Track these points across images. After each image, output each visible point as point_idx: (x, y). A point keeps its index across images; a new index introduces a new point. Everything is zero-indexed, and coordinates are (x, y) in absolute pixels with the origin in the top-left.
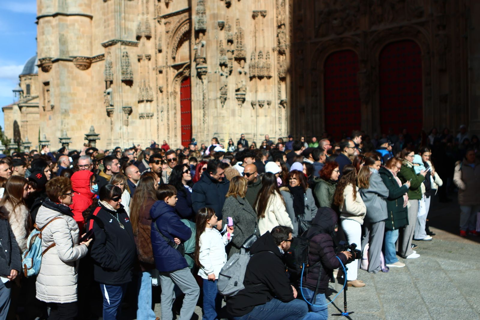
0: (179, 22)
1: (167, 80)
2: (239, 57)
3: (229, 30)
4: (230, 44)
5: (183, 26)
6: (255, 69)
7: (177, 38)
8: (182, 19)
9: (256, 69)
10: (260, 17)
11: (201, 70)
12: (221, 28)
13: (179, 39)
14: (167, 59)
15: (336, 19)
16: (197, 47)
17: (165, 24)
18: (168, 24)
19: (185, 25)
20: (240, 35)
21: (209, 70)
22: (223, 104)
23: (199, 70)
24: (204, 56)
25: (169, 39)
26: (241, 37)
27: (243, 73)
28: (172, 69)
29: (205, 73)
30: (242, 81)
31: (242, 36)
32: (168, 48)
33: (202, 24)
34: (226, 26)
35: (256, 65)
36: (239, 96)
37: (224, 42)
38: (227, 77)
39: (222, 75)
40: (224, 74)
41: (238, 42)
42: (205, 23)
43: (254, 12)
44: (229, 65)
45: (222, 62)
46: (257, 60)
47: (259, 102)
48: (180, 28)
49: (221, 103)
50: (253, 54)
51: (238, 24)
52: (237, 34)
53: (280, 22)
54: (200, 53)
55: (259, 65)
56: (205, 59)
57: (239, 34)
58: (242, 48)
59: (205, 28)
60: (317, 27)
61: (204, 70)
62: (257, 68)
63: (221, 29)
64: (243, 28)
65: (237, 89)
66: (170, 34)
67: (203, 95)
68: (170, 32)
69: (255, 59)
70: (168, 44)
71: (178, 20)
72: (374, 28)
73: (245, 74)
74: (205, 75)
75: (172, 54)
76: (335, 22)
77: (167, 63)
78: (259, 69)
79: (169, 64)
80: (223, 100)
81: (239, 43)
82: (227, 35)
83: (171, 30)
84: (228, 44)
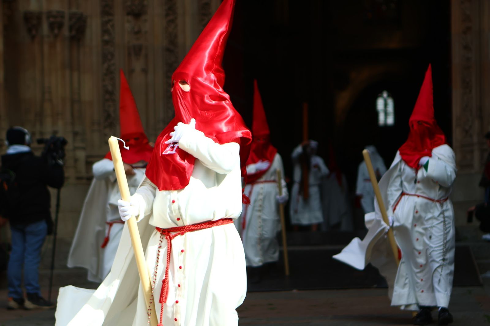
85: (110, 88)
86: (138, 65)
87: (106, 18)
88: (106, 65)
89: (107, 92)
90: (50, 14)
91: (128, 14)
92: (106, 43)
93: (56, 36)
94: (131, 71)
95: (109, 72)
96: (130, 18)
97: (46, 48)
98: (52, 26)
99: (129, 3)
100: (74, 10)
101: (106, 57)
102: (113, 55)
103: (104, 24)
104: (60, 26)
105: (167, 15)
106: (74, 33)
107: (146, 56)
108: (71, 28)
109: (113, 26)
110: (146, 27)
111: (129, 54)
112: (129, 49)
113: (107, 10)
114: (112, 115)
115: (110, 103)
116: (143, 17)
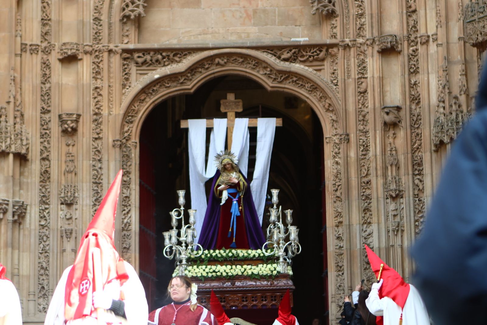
85: (45, 265)
86: (69, 246)
87: (43, 207)
88: (42, 246)
89: (42, 268)
91: (62, 204)
92: (42, 227)
94: (63, 251)
95: (44, 251)
96: (64, 207)
99: (62, 195)
100: (17, 199)
101: (42, 239)
102: (48, 237)
103: (41, 212)
105: (95, 205)
106: (16, 218)
107: (76, 238)
108: (14, 214)
109: (49, 214)
110: (76, 214)
111: (62, 237)
112: (61, 231)
113: (44, 201)
114: (46, 287)
115: (44, 277)
116: (74, 207)
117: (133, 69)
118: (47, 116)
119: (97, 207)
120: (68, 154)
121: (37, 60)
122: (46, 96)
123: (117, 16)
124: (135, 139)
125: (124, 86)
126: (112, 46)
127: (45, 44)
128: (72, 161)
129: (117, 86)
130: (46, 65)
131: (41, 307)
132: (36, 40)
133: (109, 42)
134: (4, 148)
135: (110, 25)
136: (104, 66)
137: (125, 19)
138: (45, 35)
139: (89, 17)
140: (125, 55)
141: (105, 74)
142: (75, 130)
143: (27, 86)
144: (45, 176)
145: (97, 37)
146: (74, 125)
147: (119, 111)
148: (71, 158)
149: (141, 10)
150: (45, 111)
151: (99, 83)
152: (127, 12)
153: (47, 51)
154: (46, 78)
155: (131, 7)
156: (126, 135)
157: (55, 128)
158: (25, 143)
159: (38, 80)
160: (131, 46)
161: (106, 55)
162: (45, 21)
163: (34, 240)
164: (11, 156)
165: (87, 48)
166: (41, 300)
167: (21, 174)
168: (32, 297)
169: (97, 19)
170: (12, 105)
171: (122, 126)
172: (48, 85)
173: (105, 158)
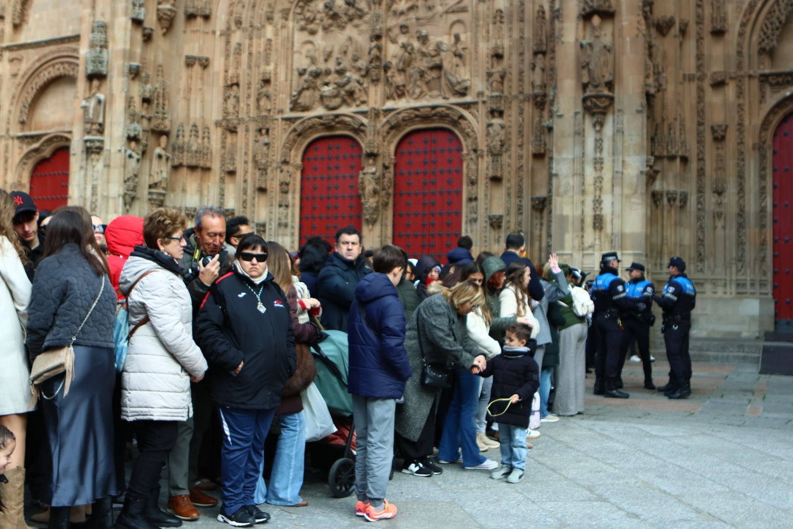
0: (39, 60)
1: (6, 161)
2: (160, 129)
3: (146, 83)
4: (145, 105)
5: (45, 69)
6: (182, 152)
7: (32, 88)
8: (45, 56)
9: (185, 153)
10: (197, 68)
11: (92, 144)
12: (133, 75)
13: (35, 91)
14: (8, 123)
15: (327, 84)
16: (87, 104)
17: (11, 61)
18: (15, 62)
19: (49, 66)
20: (164, 93)
21: (107, 146)
22: (128, 207)
23: (88, 144)
24: (101, 120)
25: (16, 89)
26: (164, 96)
27: (164, 158)
28: (16, 142)
29: (98, 150)
30: (161, 172)
31: (166, 95)
32: (12, 104)
33: (99, 65)
34: (143, 75)
35: (185, 147)
36: (155, 197)
37: (137, 101)
38: (138, 160)
39: (130, 156)
40: (134, 154)
41: (158, 104)
42: (105, 63)
43: (188, 57)
44: (144, 141)
45: (132, 134)
46: (186, 139)
47: (187, 209)
48: (41, 72)
49: (125, 204)
50: (181, 128)
51: (160, 73)
52: (158, 90)
53: (232, 79)
54: (93, 115)
55: (191, 147)
56: (100, 125)
57: (161, 91)
58: (166, 116)
59: (105, 73)
60: (295, 93)
61: (98, 144)
62: (188, 151)
63: (133, 79)
64: (168, 82)
65: (151, 183)
66: (18, 79)
67: (93, 188)
68: (19, 77)
69: (183, 136)
70: (13, 97)
71: (36, 57)
72: (390, 104)
73: (167, 159)
74: (98, 153)
75: (20, 116)
76: (326, 88)
77: (8, 130)
78: (189, 155)
79: (12, 133)
80: (128, 199)
81: (161, 105)
82: (142, 90)
83: (21, 73)
84: (143, 106)
85: (701, 238)
86: (720, 224)
87: (700, 195)
88: (699, 224)
89: (699, 239)
90: (668, 193)
91: (714, 192)
92: (699, 210)
93: (671, 206)
94: (715, 228)
95: (701, 228)
96: (715, 195)
97: (665, 213)
98: (669, 200)
99: (715, 186)
100: (683, 190)
101: (699, 219)
102: (704, 217)
103: (699, 198)
104: (674, 200)
105: (739, 193)
106: (681, 204)
107: (725, 218)
108: (681, 201)
109: (704, 200)
110: (725, 200)
111: (714, 217)
112: (714, 214)
113: (700, 191)
114: (703, 254)
115: (701, 247)
116: (723, 195)
117: (768, 89)
118: (701, 128)
119: (741, 195)
120: (718, 155)
121: (694, 86)
122: (701, 113)
123: (755, 49)
124: (769, 142)
125: (761, 102)
126: (751, 72)
127: (699, 74)
128: (721, 160)
129: (756, 103)
130: (700, 90)
131: (699, 268)
132: (693, 70)
133: (750, 68)
134: (674, 152)
135: (750, 56)
136: (746, 88)
137: (762, 51)
138: (699, 67)
139: (733, 50)
140: (762, 78)
141: (746, 93)
142: (723, 138)
143: (687, 107)
144: (701, 172)
145: (739, 66)
146: (722, 133)
147: (758, 121)
148: (720, 159)
149: (775, 43)
150: (700, 124)
151: (741, 101)
152: (763, 45)
153: (701, 79)
154: (700, 99)
155: (766, 41)
156: (763, 139)
157: (708, 137)
158: (688, 148)
159: (694, 100)
160: (767, 71)
161: (746, 80)
162: (699, 57)
163: (693, 219)
164: (678, 160)
165: (733, 75)
166: (699, 264)
167: (684, 171)
168: (692, 261)
169: (739, 53)
170: (678, 122)
171: (760, 133)
172: (702, 104)
173: (747, 157)
